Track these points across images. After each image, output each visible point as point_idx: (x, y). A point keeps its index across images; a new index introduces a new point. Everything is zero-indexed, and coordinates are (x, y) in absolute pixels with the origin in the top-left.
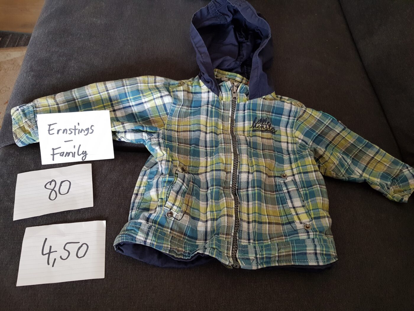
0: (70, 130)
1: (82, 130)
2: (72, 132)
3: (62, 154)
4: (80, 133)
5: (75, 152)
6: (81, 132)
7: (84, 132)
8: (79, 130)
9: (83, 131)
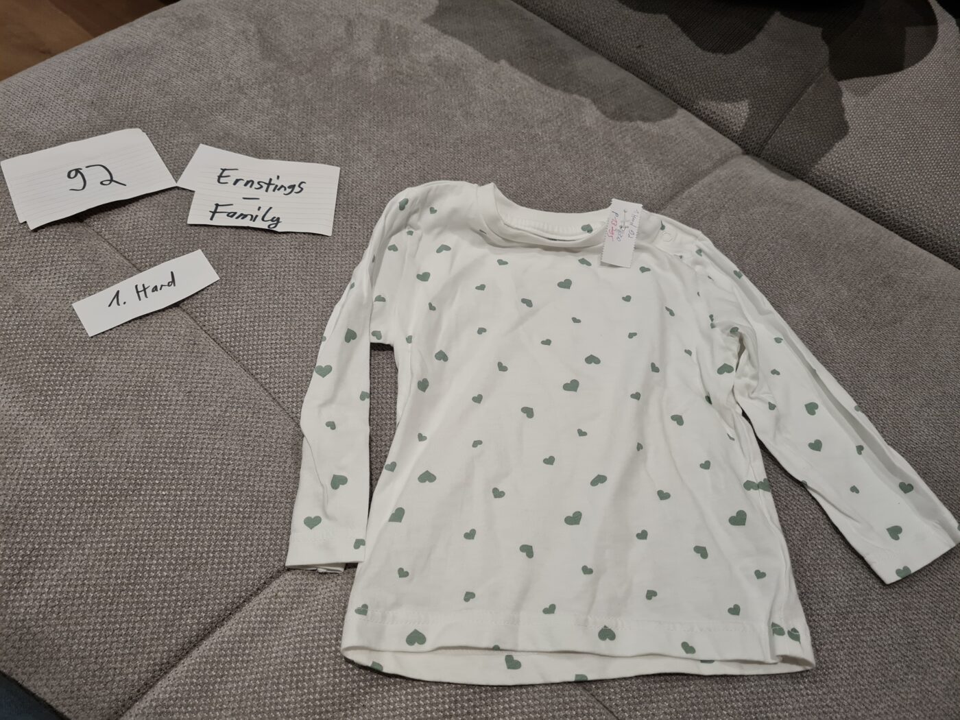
0: (259, 183)
1: (282, 186)
2: (261, 187)
3: (231, 215)
4: (276, 190)
5: (257, 216)
6: (279, 189)
7: (285, 189)
8: (277, 186)
9: (283, 189)
